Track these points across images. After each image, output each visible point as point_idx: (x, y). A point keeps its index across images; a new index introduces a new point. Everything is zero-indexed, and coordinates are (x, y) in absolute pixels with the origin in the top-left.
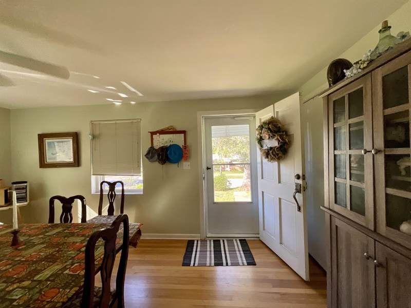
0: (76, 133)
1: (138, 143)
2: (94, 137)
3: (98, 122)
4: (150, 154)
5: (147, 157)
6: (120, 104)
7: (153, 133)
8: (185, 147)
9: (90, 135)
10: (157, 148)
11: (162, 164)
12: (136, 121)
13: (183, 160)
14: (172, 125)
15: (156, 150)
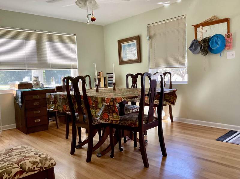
0: (139, 36)
1: (184, 38)
2: (150, 38)
3: (152, 25)
4: (194, 47)
5: (191, 50)
6: (169, 4)
7: (196, 27)
8: (229, 36)
9: (147, 36)
10: (200, 40)
11: (205, 55)
12: (181, 18)
13: (226, 49)
14: (215, 15)
15: (199, 42)
